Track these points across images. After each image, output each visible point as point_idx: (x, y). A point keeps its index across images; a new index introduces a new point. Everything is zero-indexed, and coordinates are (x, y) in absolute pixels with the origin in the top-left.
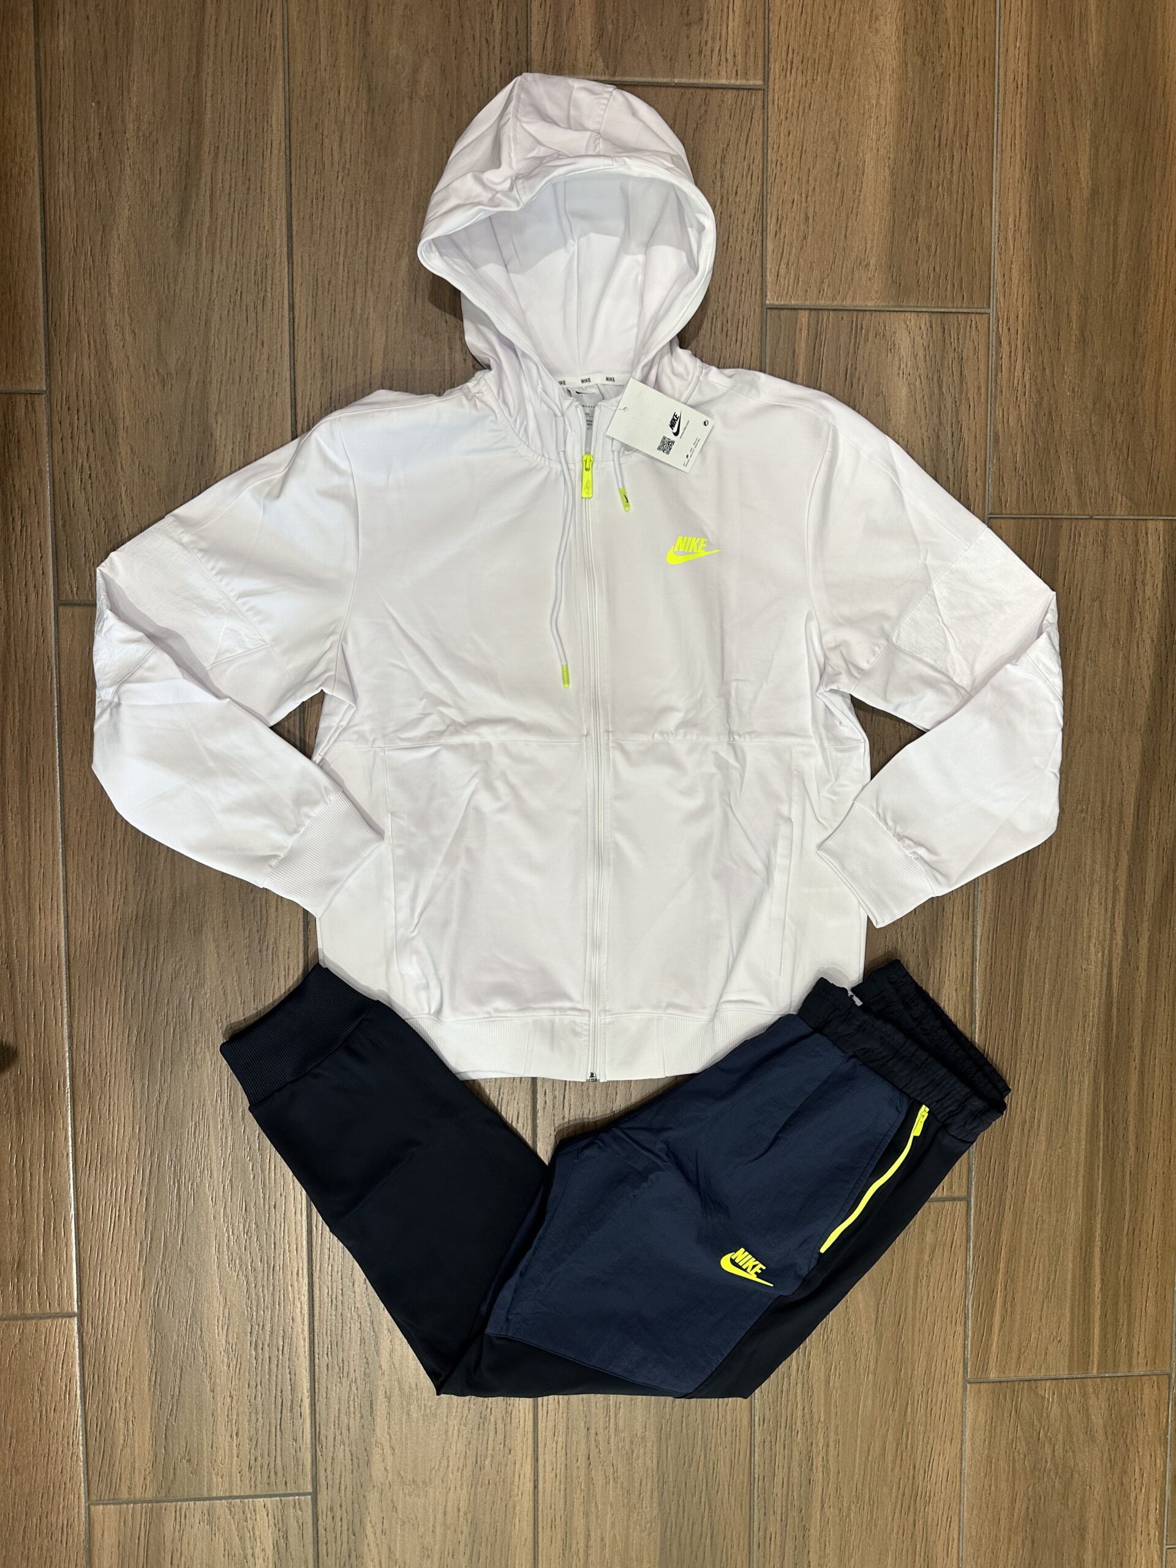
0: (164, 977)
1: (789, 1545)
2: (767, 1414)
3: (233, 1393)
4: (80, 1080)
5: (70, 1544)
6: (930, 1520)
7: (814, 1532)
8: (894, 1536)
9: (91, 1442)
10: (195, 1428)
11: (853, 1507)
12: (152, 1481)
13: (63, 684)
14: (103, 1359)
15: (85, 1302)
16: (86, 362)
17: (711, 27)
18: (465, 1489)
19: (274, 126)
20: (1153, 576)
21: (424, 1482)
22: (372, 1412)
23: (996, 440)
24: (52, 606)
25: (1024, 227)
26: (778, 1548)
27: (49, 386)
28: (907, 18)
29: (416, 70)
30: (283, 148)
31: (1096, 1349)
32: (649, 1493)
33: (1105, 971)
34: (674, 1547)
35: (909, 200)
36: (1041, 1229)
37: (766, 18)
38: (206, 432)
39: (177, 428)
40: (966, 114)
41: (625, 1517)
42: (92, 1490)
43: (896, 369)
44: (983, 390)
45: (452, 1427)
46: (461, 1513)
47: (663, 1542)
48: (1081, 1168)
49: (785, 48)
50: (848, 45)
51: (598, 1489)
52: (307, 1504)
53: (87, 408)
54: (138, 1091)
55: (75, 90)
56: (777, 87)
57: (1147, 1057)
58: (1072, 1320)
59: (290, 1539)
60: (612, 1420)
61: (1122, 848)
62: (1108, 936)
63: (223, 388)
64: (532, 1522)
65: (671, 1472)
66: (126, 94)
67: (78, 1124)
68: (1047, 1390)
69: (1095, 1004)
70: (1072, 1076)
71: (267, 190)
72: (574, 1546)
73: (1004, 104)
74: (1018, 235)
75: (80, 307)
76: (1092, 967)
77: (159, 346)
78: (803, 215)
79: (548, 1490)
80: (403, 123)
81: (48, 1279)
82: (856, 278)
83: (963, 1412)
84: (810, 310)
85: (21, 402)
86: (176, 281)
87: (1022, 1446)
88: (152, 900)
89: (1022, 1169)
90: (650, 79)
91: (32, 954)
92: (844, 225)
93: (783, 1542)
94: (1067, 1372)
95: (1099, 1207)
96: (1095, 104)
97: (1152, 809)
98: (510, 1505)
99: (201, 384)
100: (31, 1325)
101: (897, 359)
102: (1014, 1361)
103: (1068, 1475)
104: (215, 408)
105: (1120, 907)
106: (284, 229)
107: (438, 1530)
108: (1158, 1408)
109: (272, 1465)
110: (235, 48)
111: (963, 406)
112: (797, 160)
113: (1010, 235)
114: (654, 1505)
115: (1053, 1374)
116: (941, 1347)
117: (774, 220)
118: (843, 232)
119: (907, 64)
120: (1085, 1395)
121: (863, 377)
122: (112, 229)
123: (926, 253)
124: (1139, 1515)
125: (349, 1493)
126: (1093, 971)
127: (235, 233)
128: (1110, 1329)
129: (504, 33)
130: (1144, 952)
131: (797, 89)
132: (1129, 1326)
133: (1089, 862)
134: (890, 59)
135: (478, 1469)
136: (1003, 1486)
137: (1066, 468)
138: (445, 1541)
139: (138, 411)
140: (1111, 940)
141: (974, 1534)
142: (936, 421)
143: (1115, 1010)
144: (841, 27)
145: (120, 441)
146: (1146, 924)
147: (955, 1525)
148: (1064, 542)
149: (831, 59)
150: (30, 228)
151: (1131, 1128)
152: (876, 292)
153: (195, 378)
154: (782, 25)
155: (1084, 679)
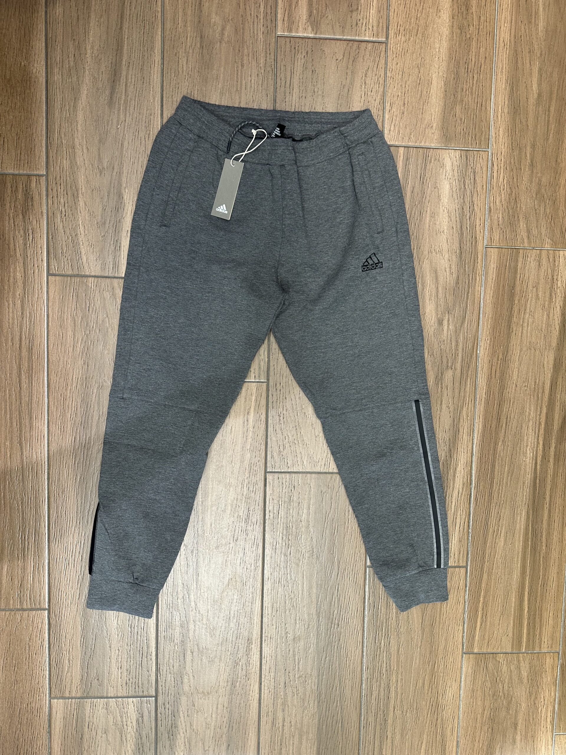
0: (93, 452)
1: (378, 727)
2: (369, 665)
3: (120, 648)
4: (52, 499)
5: (41, 717)
6: (444, 718)
7: (390, 721)
8: (427, 725)
9: (53, 670)
10: (101, 664)
11: (408, 711)
12: (80, 689)
13: (50, 313)
14: (59, 631)
15: (51, 603)
16: (65, 162)
17: (362, 13)
18: (227, 697)
19: (156, 53)
20: (562, 277)
21: (208, 693)
22: (184, 659)
23: (490, 211)
24: (46, 276)
25: (506, 111)
26: (373, 729)
27: (47, 173)
28: (454, 11)
29: (223, 29)
30: (160, 64)
31: (525, 639)
32: (313, 702)
33: (534, 462)
34: (324, 727)
35: (452, 96)
36: (501, 582)
37: (388, 9)
38: (120, 196)
39: (106, 194)
40: (480, 57)
41: (301, 713)
42: (52, 692)
43: (444, 177)
44: (485, 187)
45: (221, 667)
46: (225, 708)
47: (319, 725)
48: (520, 554)
49: (396, 24)
50: (426, 23)
51: (289, 699)
52: (152, 701)
53: (65, 183)
54: (79, 505)
55: (63, 33)
56: (392, 42)
57: (552, 503)
58: (514, 626)
59: (144, 718)
60: (297, 666)
61: (543, 404)
62: (536, 446)
63: (129, 175)
64: (258, 714)
65: (324, 692)
66: (87, 36)
67: (50, 520)
68: (501, 658)
69: (529, 477)
70: (517, 511)
71: (152, 83)
72: (277, 725)
73: (498, 53)
74: (503, 114)
75: (63, 136)
76: (528, 460)
77: (99, 155)
78: (402, 102)
79: (266, 698)
80: (217, 54)
81: (34, 592)
82: (427, 132)
83: (461, 667)
84: (405, 147)
85: (34, 179)
86: (108, 125)
87: (488, 684)
88: (89, 414)
89: (492, 554)
90: (332, 37)
91: (31, 439)
92: (422, 107)
93: (375, 726)
94: (510, 650)
95: (528, 573)
96: (541, 55)
97: (558, 386)
98: (248, 704)
99: (118, 173)
100: (25, 614)
101: (444, 171)
102: (486, 644)
103: (510, 699)
104: (124, 185)
105: (542, 431)
106: (159, 102)
107: (214, 716)
108: (553, 668)
109: (137, 683)
110: (139, 15)
111: (475, 194)
112: (400, 76)
113: (499, 114)
114: (315, 707)
115: (504, 651)
116: (452, 636)
117: (389, 104)
118: (421, 111)
119: (453, 33)
120: (519, 661)
121: (428, 179)
122: (79, 100)
123: (460, 122)
124: (543, 718)
125: (172, 697)
126: (528, 462)
127: (136, 103)
128: (531, 630)
129: (265, 12)
130: (552, 453)
131: (402, 43)
132: (540, 628)
133: (528, 410)
134: (445, 31)
135: (233, 687)
136: (479, 703)
137: (522, 225)
138: (216, 721)
139: (89, 186)
140: (537, 447)
141: (465, 725)
142: (462, 201)
143: (538, 481)
144: (423, 14)
145: (80, 199)
146: (553, 441)
147: (456, 721)
148: (520, 259)
149: (418, 30)
150: (41, 98)
151: (544, 536)
152: (436, 140)
153: (115, 171)
154: (395, 13)
155: (528, 324)
